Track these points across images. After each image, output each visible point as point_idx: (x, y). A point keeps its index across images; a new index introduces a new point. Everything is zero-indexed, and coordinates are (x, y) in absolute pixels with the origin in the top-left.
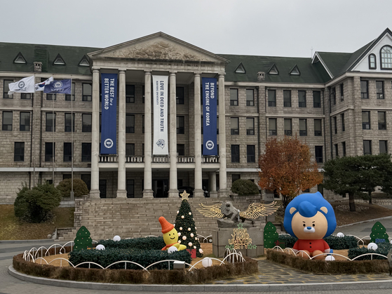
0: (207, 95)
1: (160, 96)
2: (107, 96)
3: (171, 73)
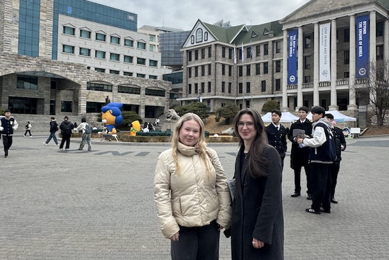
0: (361, 32)
1: (324, 39)
2: (291, 48)
3: (332, 20)
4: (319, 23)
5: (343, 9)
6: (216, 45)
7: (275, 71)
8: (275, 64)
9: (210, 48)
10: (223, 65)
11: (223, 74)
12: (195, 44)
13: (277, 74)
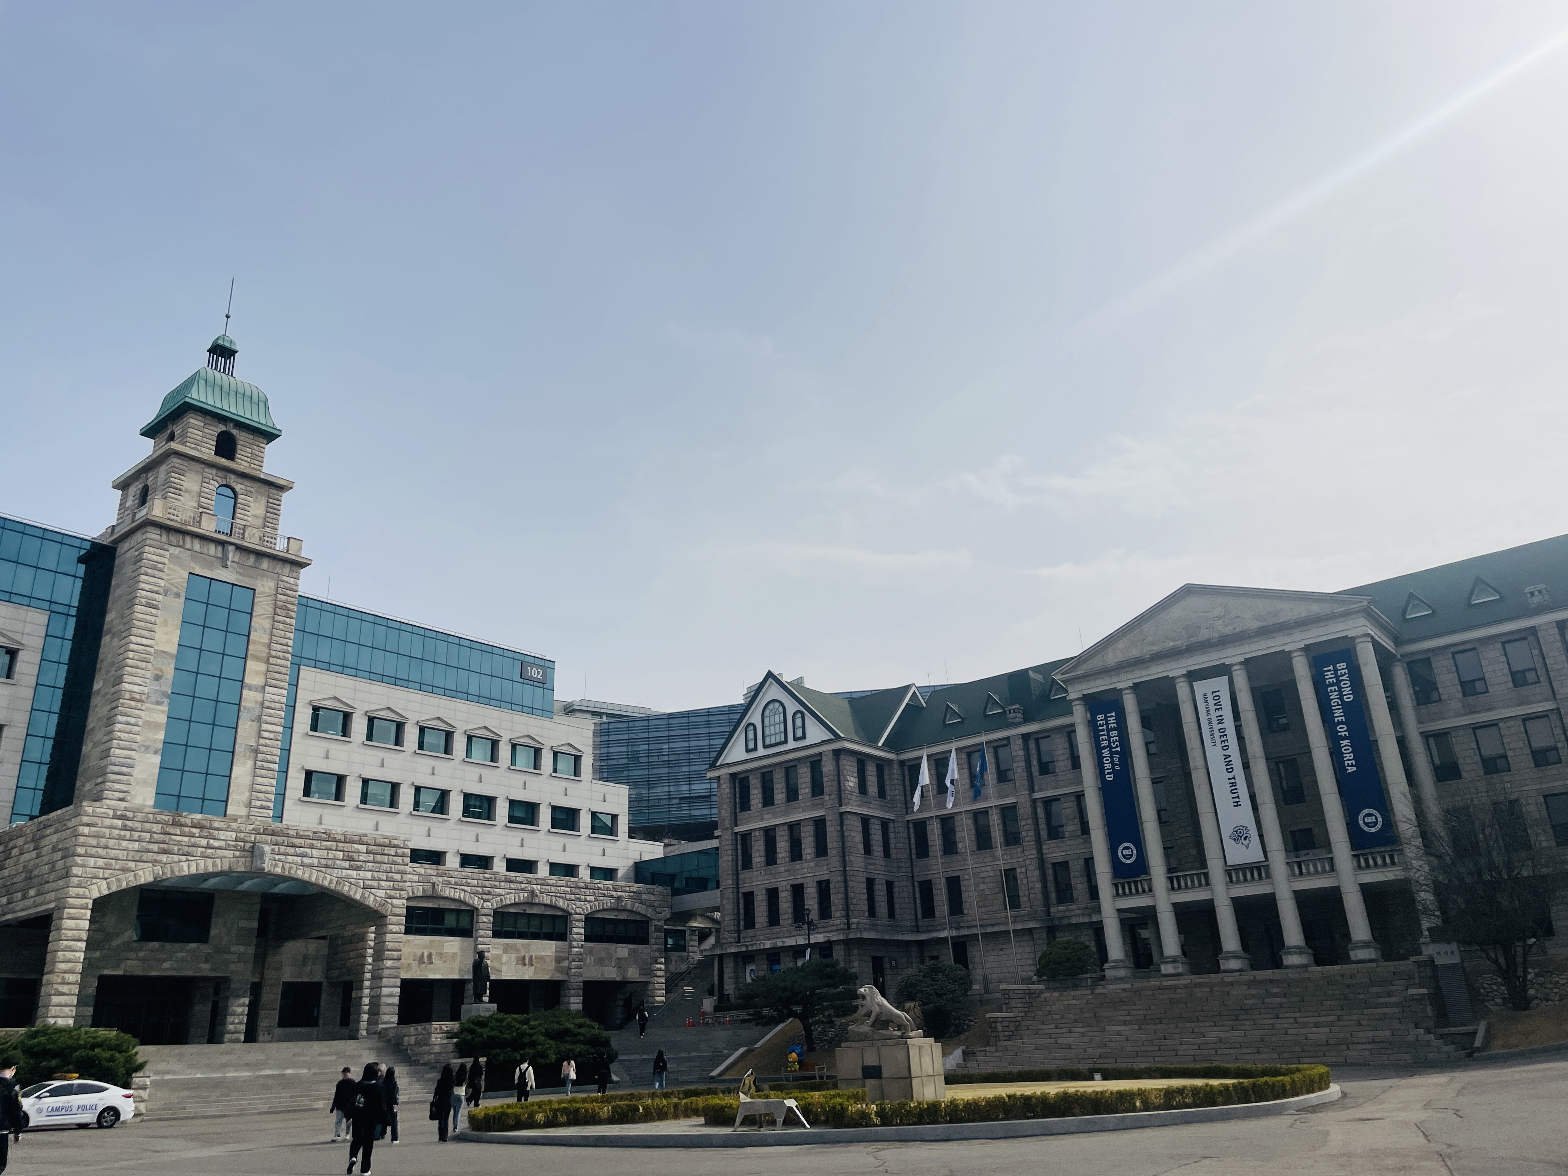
0: (1334, 696)
1: (1216, 727)
2: (1105, 752)
3: (1231, 666)
4: (1193, 676)
5: (1265, 632)
6: (837, 753)
7: (1044, 833)
8: (1040, 811)
9: (815, 763)
10: (865, 821)
11: (868, 850)
12: (761, 752)
13: (1053, 843)
